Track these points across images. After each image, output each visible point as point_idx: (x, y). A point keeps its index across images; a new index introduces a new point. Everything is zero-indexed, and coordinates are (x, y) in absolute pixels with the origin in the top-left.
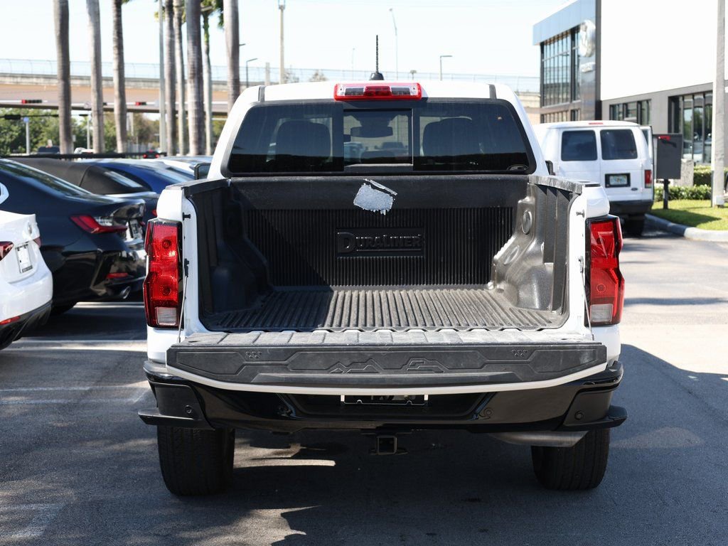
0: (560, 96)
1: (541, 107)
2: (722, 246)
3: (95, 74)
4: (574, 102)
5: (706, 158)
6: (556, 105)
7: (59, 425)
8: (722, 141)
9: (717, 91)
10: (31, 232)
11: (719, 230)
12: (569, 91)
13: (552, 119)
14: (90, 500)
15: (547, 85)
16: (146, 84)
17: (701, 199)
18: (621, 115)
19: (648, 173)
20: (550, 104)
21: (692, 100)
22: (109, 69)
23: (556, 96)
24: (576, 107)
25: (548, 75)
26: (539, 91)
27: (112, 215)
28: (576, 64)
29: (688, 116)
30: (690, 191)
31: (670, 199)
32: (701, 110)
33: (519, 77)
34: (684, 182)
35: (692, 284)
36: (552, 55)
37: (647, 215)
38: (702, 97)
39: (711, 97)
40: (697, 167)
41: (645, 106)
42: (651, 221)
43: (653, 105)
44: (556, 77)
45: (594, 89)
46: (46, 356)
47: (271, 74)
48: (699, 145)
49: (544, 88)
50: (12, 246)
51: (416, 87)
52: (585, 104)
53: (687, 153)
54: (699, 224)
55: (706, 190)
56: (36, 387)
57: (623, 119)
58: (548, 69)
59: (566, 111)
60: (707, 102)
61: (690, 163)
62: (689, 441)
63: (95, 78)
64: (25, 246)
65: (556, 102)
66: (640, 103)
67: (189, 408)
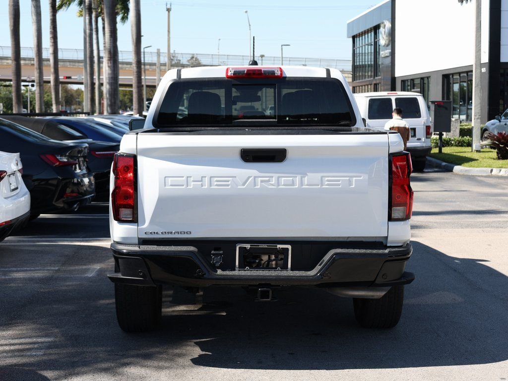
0: (367, 74)
1: (353, 81)
2: (479, 178)
3: (38, 57)
4: (376, 78)
5: (469, 118)
6: (363, 80)
7: (42, 290)
8: (479, 106)
9: (476, 71)
10: (17, 164)
11: (476, 167)
12: (373, 70)
13: (361, 90)
14: (70, 335)
15: (357, 65)
16: (71, 63)
17: (465, 146)
18: (409, 88)
19: (428, 128)
20: (359, 80)
21: (458, 77)
22: (47, 53)
23: (364, 74)
24: (378, 82)
25: (358, 58)
26: (351, 70)
27: (67, 154)
28: (378, 51)
29: (456, 87)
30: (458, 141)
31: (444, 146)
32: (465, 84)
33: (337, 60)
34: (453, 134)
35: (458, 203)
36: (361, 45)
37: (427, 157)
38: (466, 75)
39: (472, 75)
40: (462, 124)
41: (426, 81)
42: (430, 161)
43: (432, 81)
44: (364, 60)
45: (390, 69)
46: (25, 248)
47: (161, 57)
48: (464, 109)
49: (355, 68)
50: (5, 174)
51: (279, 70)
52: (383, 79)
53: (456, 114)
54: (463, 163)
55: (468, 140)
56: (22, 267)
57: (411, 91)
58: (358, 55)
59: (371, 85)
60: (469, 79)
61: (457, 120)
62: (454, 299)
63: (38, 59)
64: (13, 174)
65: (364, 78)
66: (422, 79)
67: (141, 272)
